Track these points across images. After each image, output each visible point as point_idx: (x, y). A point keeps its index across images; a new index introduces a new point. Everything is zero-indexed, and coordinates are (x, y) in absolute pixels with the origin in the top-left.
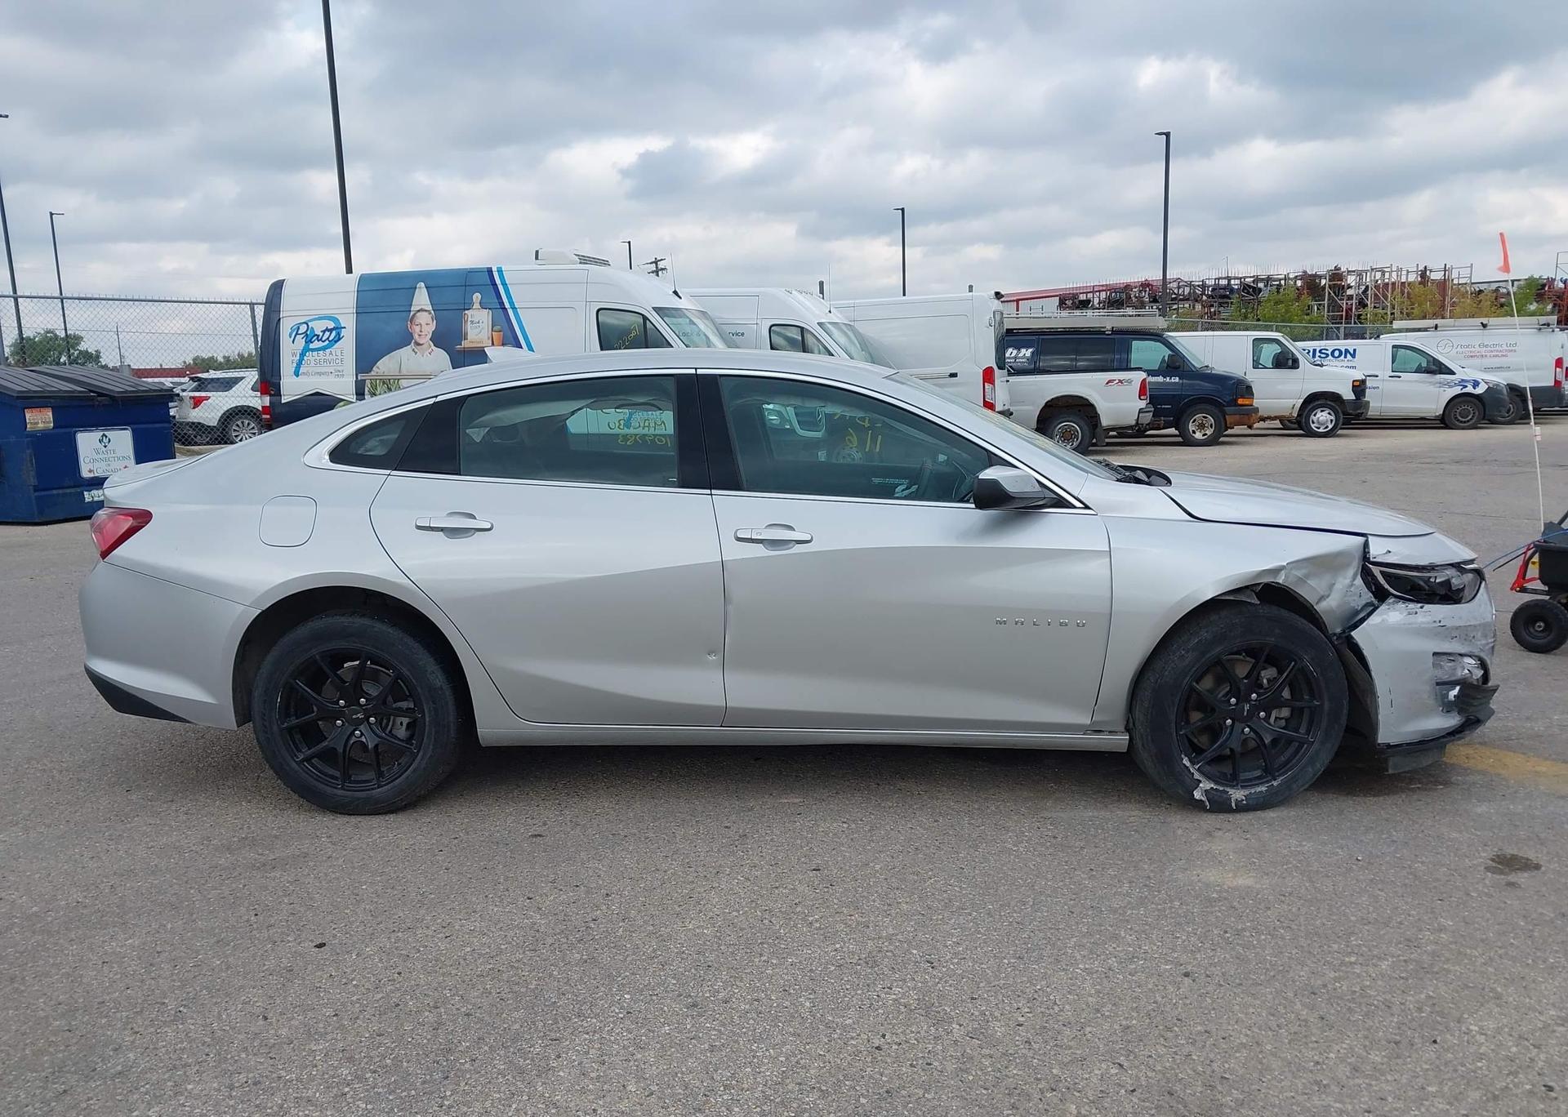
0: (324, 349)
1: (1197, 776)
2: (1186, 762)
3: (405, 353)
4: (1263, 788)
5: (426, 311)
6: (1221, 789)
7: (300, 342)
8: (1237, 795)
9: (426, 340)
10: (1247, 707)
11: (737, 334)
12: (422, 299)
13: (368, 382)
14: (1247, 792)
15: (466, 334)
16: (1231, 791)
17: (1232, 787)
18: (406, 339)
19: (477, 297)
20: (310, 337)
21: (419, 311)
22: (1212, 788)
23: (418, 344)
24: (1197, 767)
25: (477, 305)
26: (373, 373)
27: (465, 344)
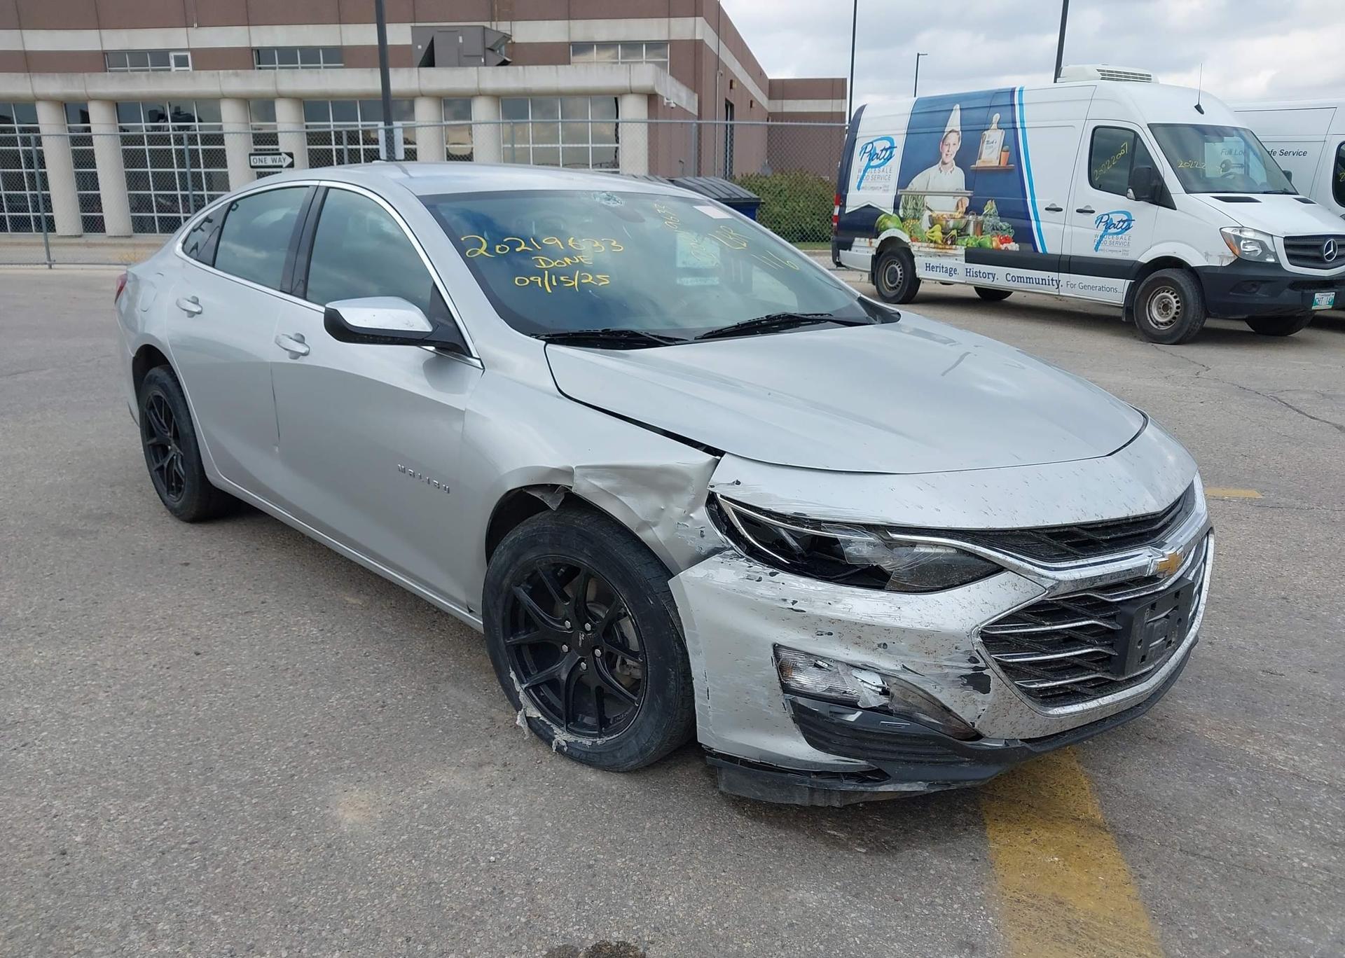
0: (879, 166)
1: (522, 696)
2: (513, 675)
3: (933, 171)
4: (587, 742)
5: (956, 132)
6: (548, 723)
7: (866, 158)
8: (561, 736)
9: (950, 159)
10: (582, 637)
11: (1298, 154)
12: (955, 121)
13: (903, 196)
14: (571, 738)
15: (981, 154)
16: (556, 730)
17: (560, 726)
18: (935, 159)
19: (997, 117)
20: (873, 156)
21: (950, 132)
22: (539, 718)
23: (944, 163)
24: (524, 686)
25: (994, 126)
26: (908, 189)
27: (979, 164)
